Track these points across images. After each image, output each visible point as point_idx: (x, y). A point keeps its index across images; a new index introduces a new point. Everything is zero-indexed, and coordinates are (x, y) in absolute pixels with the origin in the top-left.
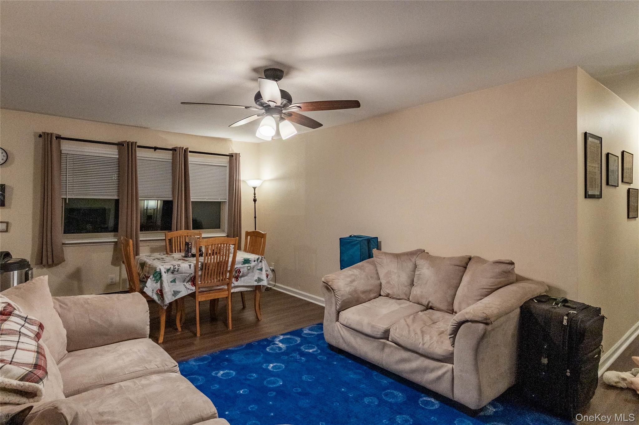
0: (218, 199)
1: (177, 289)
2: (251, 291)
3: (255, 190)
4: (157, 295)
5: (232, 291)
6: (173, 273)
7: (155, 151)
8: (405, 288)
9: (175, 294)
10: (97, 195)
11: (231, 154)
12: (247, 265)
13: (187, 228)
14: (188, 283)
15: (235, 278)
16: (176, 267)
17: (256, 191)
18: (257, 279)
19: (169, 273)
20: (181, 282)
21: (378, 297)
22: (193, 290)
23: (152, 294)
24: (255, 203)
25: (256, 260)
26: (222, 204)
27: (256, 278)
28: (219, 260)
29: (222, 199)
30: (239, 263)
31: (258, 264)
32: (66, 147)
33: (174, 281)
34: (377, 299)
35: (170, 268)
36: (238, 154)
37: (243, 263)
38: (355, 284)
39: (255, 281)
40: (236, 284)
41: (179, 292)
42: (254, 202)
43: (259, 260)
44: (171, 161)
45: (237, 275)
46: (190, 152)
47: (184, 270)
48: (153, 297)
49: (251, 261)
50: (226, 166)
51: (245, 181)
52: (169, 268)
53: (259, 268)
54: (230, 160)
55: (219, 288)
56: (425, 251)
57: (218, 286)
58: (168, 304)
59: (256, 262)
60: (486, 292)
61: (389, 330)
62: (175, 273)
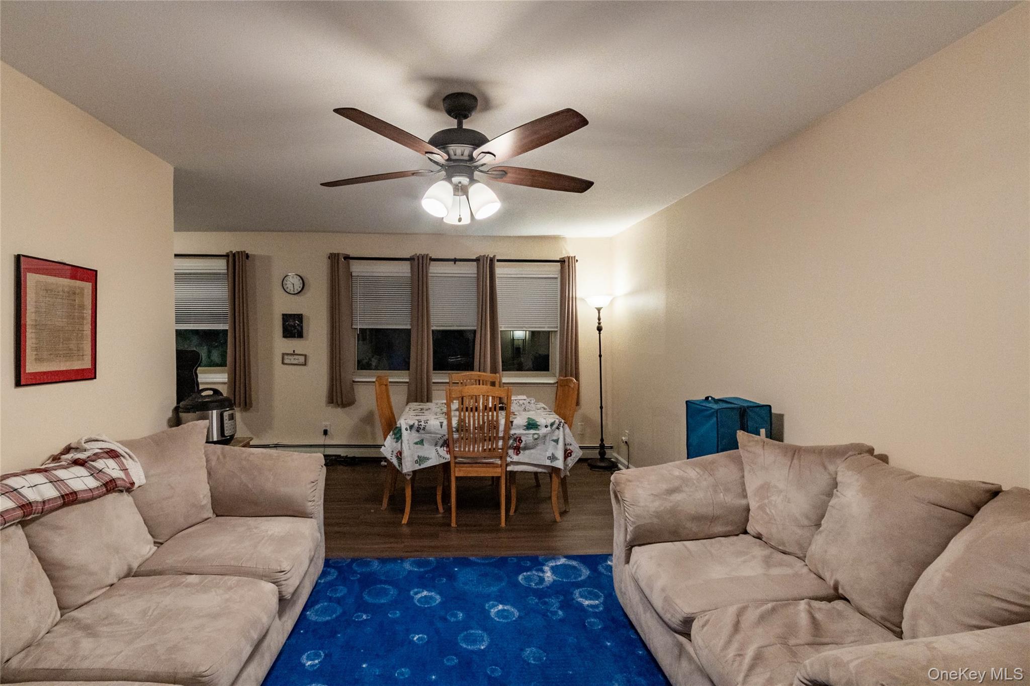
0: (544, 328)
1: (422, 454)
2: (545, 473)
3: (599, 313)
4: (398, 459)
5: (509, 468)
6: (418, 431)
7: (455, 263)
8: (799, 531)
9: (420, 461)
10: (391, 324)
11: (563, 258)
12: (532, 431)
13: (494, 370)
14: (442, 448)
15: (514, 449)
16: (422, 423)
17: (601, 314)
18: (551, 455)
19: (414, 431)
20: (431, 445)
21: (737, 535)
22: (446, 459)
23: (392, 456)
24: (600, 334)
25: (549, 425)
26: (551, 334)
27: (549, 454)
28: (487, 420)
29: (552, 328)
30: (519, 427)
31: (553, 431)
32: (357, 268)
33: (421, 442)
34: (735, 538)
35: (414, 424)
36: (572, 257)
37: (525, 427)
38: (677, 497)
39: (548, 459)
40: (516, 458)
41: (428, 459)
42: (598, 332)
43: (555, 426)
44: (476, 275)
45: (515, 445)
46: (498, 261)
47: (433, 429)
48: (392, 461)
49: (539, 425)
50: (557, 278)
51: (583, 299)
52: (412, 424)
53: (555, 438)
54: (562, 268)
55: (487, 461)
56: (873, 450)
57: (485, 458)
58: (412, 474)
59: (549, 428)
60: (1006, 610)
61: (695, 619)
62: (421, 431)
